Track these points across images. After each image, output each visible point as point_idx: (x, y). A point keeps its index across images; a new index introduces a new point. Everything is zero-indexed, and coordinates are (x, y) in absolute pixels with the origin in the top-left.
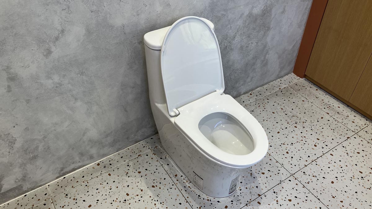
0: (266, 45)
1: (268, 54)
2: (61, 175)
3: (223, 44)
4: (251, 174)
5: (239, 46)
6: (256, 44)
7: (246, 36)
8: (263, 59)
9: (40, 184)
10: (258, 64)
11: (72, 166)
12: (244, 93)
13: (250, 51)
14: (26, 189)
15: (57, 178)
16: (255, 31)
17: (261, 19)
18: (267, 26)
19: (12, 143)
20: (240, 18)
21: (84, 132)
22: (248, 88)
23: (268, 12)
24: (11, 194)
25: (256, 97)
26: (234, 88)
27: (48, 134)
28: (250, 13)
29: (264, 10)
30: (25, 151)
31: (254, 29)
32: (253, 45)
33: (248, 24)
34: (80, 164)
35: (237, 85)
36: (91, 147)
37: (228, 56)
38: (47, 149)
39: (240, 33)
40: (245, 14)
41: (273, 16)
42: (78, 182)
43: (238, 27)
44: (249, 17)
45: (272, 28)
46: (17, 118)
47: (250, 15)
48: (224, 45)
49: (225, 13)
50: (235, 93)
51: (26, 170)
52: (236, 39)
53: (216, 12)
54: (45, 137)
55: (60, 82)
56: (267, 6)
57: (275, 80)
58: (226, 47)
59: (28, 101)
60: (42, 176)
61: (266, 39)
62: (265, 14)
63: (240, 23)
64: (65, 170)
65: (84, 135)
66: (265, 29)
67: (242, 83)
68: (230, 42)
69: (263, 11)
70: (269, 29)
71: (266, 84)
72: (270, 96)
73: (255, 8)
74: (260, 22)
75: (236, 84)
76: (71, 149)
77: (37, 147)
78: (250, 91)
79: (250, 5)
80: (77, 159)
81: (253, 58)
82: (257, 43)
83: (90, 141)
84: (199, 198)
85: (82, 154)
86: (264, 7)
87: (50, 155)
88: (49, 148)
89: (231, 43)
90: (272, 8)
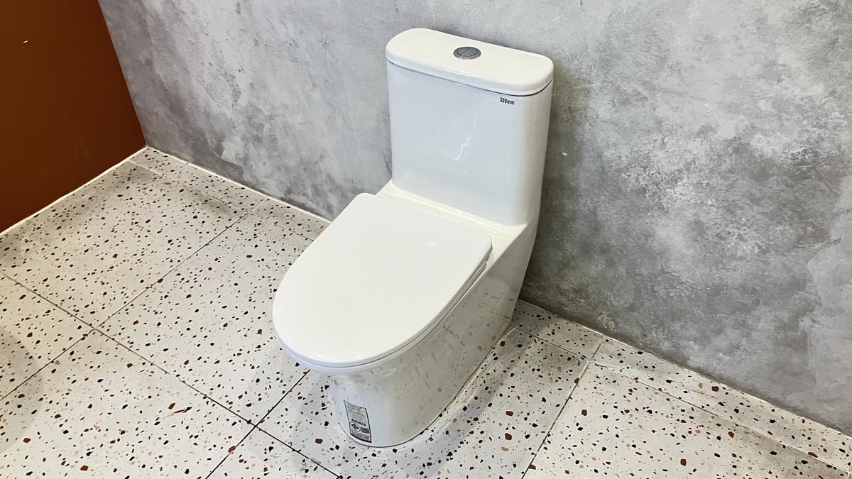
0: (805, 281)
1: (813, 321)
2: (288, 199)
3: (633, 176)
4: (429, 464)
5: (689, 214)
6: (757, 250)
7: (717, 200)
8: (786, 321)
9: (262, 189)
10: (765, 321)
11: (302, 199)
12: (700, 371)
13: (733, 257)
14: (246, 180)
15: (282, 199)
16: (756, 208)
17: (787, 185)
18: (811, 220)
19: (237, 94)
20: (698, 135)
21: (321, 155)
22: (715, 366)
23: (821, 179)
24: (230, 170)
25: (714, 403)
26: (662, 324)
27: (276, 116)
28: (739, 139)
29: (803, 163)
30: (248, 118)
31: (755, 201)
32: (743, 246)
33: (731, 171)
34: (313, 206)
35: (676, 326)
36: (331, 191)
37: (647, 221)
38: (273, 140)
39: (694, 178)
40: (719, 133)
41: (842, 203)
42: (288, 223)
43: (689, 157)
44: (737, 151)
45: (838, 241)
46: (243, 59)
47: (739, 147)
48: (637, 179)
49: (646, 93)
50: (666, 344)
51: (248, 150)
52: (679, 189)
53: (616, 76)
54: (271, 118)
55: (295, 39)
56: (816, 154)
57: (839, 430)
58: (644, 190)
59: (256, 43)
60: (265, 177)
61: (807, 262)
62: (804, 176)
63: (698, 149)
64: (293, 197)
65: (322, 157)
66: (805, 229)
67: (693, 332)
68: (657, 184)
69: (798, 163)
70: (821, 235)
71: (794, 410)
72: (751, 437)
73: (765, 135)
74: (782, 190)
75: (673, 320)
76: (302, 167)
77: (261, 126)
78: (720, 380)
79: (742, 117)
80: (309, 191)
81: (743, 288)
82: (764, 252)
83: (329, 176)
84: (322, 388)
85: (317, 191)
86: (805, 151)
87: (276, 154)
88: (275, 139)
89: (660, 190)
90: (845, 175)
